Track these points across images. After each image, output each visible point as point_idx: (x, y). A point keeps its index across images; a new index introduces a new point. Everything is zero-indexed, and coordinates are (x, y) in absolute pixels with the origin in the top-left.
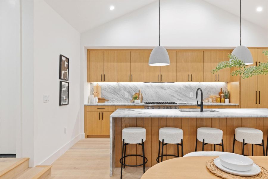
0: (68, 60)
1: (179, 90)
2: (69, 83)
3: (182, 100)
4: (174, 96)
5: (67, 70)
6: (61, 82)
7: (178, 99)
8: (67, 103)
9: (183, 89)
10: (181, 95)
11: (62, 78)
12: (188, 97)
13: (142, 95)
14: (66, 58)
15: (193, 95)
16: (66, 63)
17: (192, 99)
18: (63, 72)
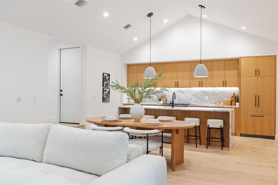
0: (109, 75)
1: (196, 94)
2: (109, 89)
3: (198, 103)
4: (191, 99)
5: (109, 81)
6: (103, 89)
7: (195, 102)
8: (108, 101)
9: (199, 93)
10: (198, 99)
11: (104, 86)
12: (203, 100)
13: (166, 97)
14: (107, 74)
15: (208, 99)
16: (107, 77)
17: (207, 102)
18: (105, 83)
